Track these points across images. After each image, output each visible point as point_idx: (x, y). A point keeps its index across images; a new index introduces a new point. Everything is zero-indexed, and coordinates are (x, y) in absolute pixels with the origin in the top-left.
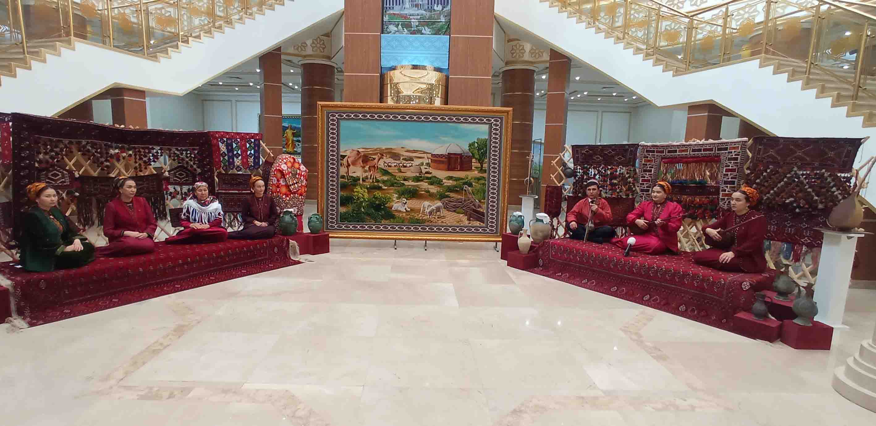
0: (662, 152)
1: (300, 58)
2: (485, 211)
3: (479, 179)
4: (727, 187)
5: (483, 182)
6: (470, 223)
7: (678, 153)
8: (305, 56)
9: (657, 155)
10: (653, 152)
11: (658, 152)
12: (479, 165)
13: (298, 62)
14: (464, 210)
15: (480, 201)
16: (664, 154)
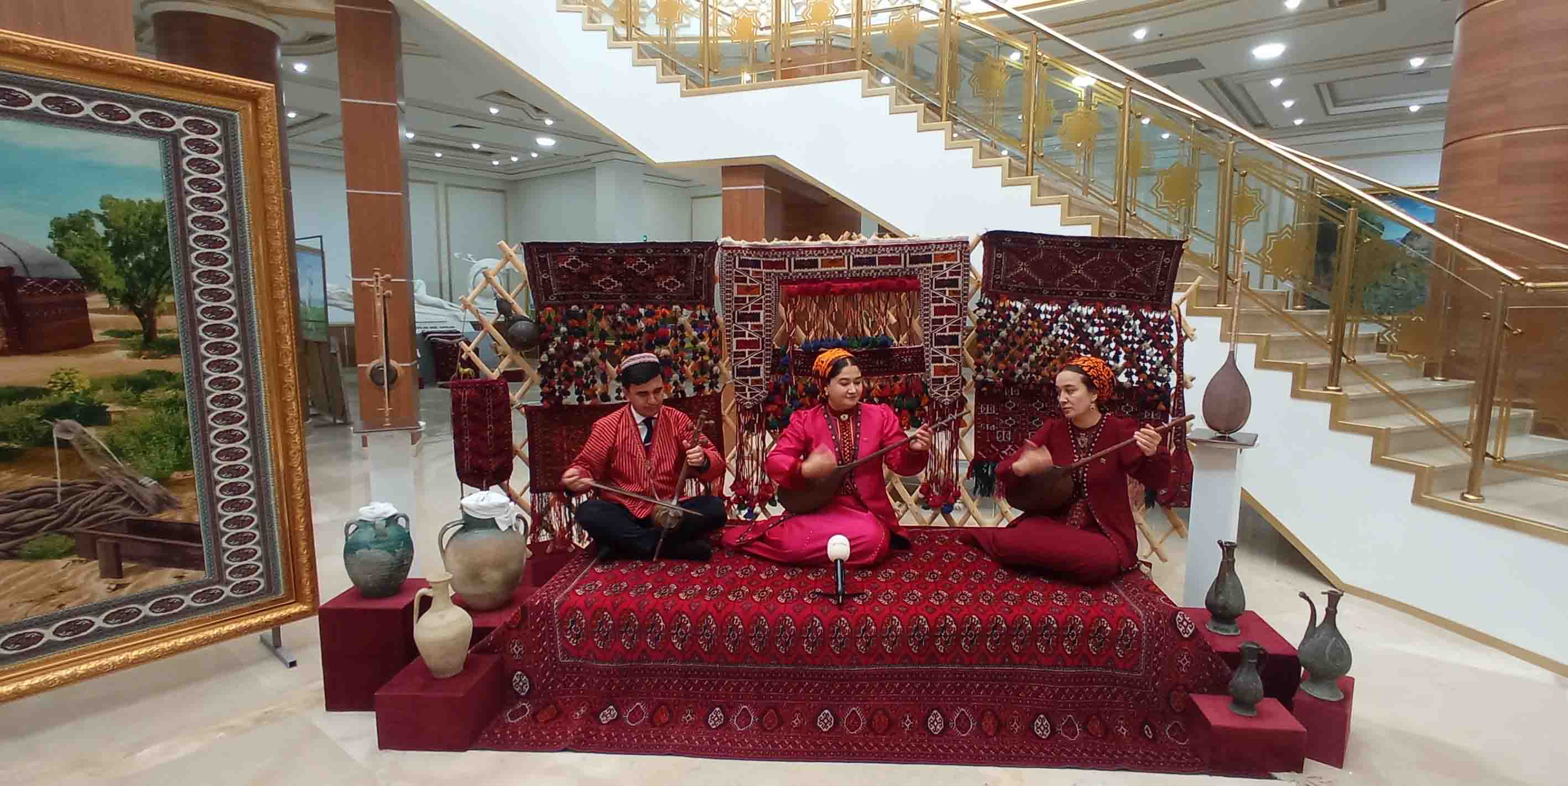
0: (781, 265)
2: (197, 518)
3: (140, 384)
4: (944, 350)
5: (171, 393)
6: (119, 587)
7: (820, 269)
9: (767, 274)
10: (756, 264)
11: (768, 265)
12: (131, 321)
14: (70, 535)
15: (163, 480)
16: (787, 271)
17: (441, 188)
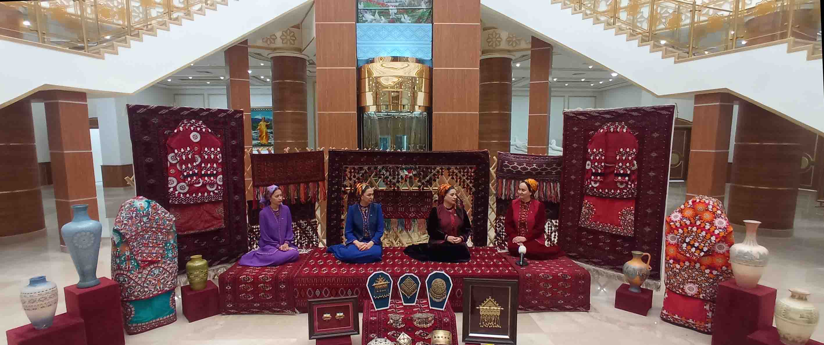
1: (269, 51)
8: (275, 49)
13: (268, 55)
17: (566, 98)
